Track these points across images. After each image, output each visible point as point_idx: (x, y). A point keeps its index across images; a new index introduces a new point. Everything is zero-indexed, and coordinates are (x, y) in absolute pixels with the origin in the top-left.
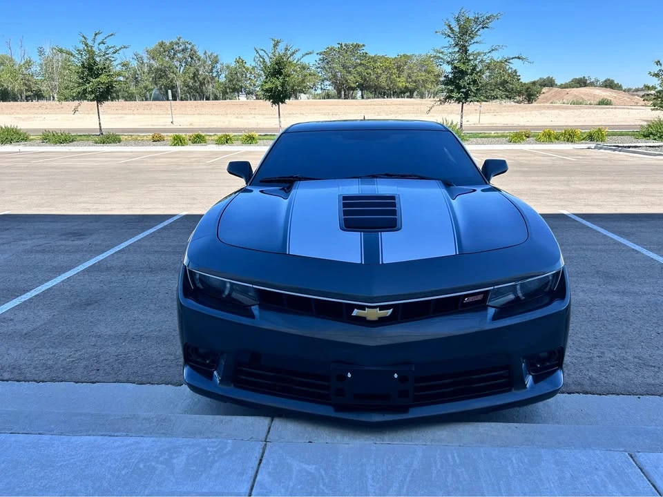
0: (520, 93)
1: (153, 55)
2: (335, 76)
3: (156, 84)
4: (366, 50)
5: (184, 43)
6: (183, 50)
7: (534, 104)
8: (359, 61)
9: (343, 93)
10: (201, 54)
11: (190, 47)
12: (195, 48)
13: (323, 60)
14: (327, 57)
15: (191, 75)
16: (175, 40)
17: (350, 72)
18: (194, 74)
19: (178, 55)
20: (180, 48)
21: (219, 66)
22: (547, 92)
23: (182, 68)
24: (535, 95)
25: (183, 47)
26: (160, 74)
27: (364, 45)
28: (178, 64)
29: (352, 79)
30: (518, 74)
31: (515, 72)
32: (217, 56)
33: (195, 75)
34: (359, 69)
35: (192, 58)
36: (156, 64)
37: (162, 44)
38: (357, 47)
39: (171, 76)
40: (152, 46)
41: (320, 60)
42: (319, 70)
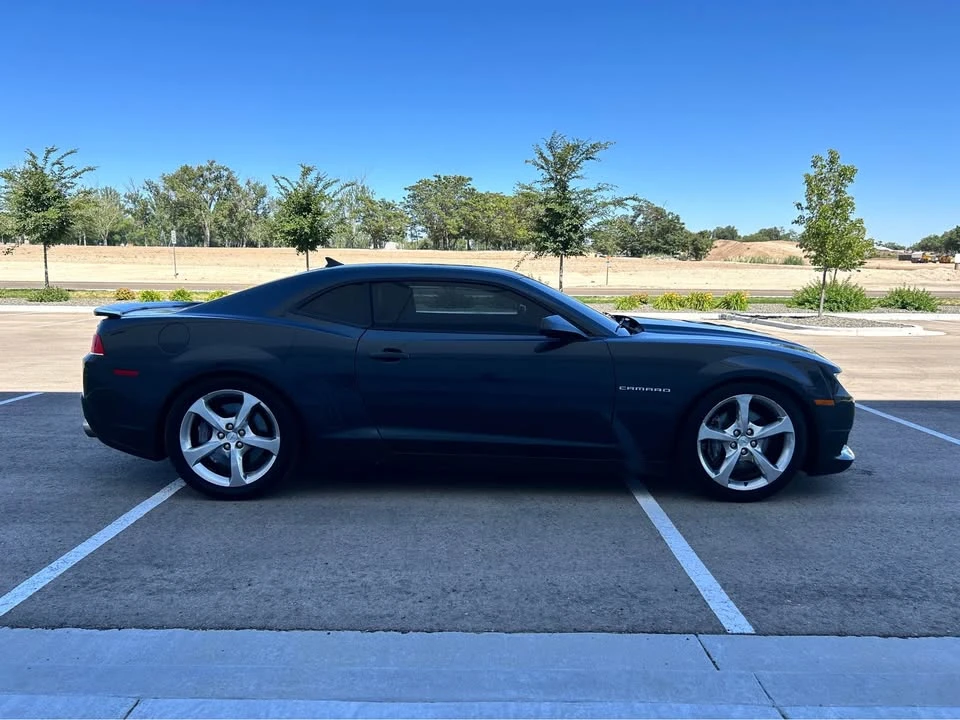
0: (684, 247)
1: (172, 182)
2: (429, 219)
3: (175, 224)
4: (473, 184)
5: (218, 169)
6: (216, 178)
7: (703, 261)
8: (463, 199)
9: (441, 241)
10: (242, 183)
11: (226, 173)
12: (235, 175)
13: (414, 197)
14: (418, 194)
15: (226, 212)
16: (205, 164)
17: (451, 214)
18: (231, 210)
19: (210, 185)
20: (213, 175)
21: (266, 200)
22: (723, 245)
23: (214, 203)
24: (702, 249)
25: (216, 174)
26: (180, 210)
27: (470, 179)
28: (207, 196)
29: (453, 224)
30: (681, 221)
31: (677, 218)
32: (265, 187)
33: (232, 213)
34: (464, 210)
35: (228, 190)
36: (173, 196)
37: (185, 170)
38: (461, 181)
39: (197, 212)
40: (173, 170)
41: (409, 196)
42: (408, 210)
